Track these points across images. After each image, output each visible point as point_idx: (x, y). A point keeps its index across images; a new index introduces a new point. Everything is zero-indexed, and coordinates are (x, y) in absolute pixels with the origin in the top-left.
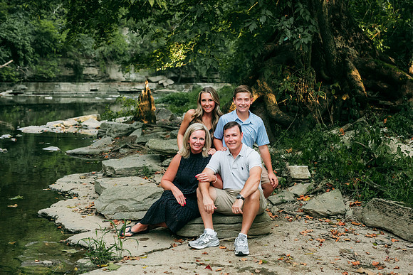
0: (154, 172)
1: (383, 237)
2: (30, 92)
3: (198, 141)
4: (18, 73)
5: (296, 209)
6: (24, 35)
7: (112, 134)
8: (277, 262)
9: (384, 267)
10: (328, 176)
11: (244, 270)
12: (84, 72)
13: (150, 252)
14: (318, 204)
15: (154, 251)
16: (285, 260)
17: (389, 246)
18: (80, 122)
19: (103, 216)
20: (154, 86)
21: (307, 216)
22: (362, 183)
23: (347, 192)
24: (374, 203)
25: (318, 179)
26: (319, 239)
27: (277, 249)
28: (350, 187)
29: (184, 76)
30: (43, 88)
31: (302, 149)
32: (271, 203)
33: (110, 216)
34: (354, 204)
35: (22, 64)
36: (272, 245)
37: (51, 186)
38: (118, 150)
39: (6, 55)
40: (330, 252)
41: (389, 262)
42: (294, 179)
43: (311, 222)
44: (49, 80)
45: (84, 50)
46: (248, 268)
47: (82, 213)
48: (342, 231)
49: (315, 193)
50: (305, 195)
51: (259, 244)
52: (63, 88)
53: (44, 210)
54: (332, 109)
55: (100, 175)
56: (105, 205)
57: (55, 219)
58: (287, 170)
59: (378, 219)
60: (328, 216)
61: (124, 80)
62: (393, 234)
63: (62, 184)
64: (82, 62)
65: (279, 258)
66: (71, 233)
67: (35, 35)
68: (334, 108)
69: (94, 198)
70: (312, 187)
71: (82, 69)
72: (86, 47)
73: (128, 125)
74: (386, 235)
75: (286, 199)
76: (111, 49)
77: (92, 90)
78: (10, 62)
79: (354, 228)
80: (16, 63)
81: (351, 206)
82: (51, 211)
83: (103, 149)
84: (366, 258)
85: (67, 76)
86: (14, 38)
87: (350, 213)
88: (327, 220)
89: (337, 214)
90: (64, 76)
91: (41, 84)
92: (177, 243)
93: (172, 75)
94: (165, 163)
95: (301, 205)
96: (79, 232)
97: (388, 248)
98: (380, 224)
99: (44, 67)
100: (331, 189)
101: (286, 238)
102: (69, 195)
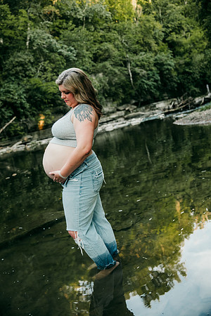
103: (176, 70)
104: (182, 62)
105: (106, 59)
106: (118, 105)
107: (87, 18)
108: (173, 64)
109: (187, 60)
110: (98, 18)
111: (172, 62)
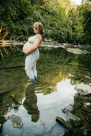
103: (72, 36)
104: (74, 34)
105: (54, 26)
106: (53, 40)
107: (52, 13)
108: (72, 34)
109: (76, 34)
110: (55, 14)
111: (72, 33)
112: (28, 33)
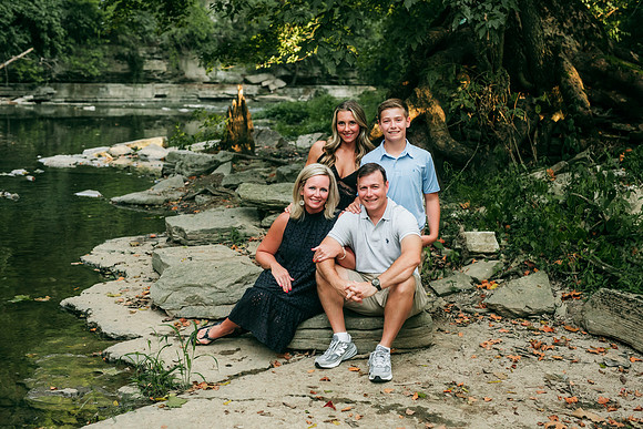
0: (247, 239)
1: (616, 354)
2: (61, 99)
3: (317, 193)
4: (42, 69)
5: (475, 302)
6: (50, 8)
7: (184, 170)
8: (442, 395)
9: (617, 407)
10: (528, 249)
11: (387, 410)
12: (145, 68)
13: (237, 375)
14: (510, 295)
15: (243, 374)
16: (456, 392)
17: (626, 369)
18: (136, 149)
19: (163, 312)
20: (254, 90)
21: (493, 315)
22: (583, 262)
23: (557, 276)
24: (602, 297)
25: (511, 253)
26: (511, 356)
27: (442, 374)
28: (563, 267)
29: (301, 74)
30: (81, 92)
31: (486, 204)
32: (435, 292)
33: (175, 312)
34: (570, 296)
35: (48, 54)
36: (434, 365)
37: (84, 258)
38: (193, 198)
39: (22, 41)
40: (530, 379)
41: (625, 398)
42: (472, 253)
43: (499, 325)
44: (90, 79)
45: (145, 33)
46: (394, 407)
47: (130, 306)
48: (549, 341)
49: (506, 277)
50: (489, 280)
51: (413, 364)
52: (111, 93)
53: (70, 300)
54: (536, 135)
55: (162, 240)
56: (166, 294)
57: (87, 315)
58: (461, 238)
59: (608, 322)
60: (527, 316)
61: (208, 80)
62: (632, 348)
63: (101, 255)
64: (142, 52)
65: (445, 388)
66: (111, 339)
67: (67, 8)
68: (539, 135)
69: (151, 280)
70: (502, 266)
71: (141, 61)
72: (147, 28)
73: (210, 156)
74: (621, 349)
75: (459, 286)
76: (187, 31)
77: (157, 96)
78: (29, 51)
79: (569, 336)
80: (39, 52)
81: (564, 299)
82: (80, 301)
83: (170, 196)
84: (588, 390)
85: (117, 74)
86: (35, 13)
87: (562, 311)
88: (526, 322)
89: (540, 313)
90: (113, 74)
91: (77, 86)
92: (281, 361)
93: (283, 73)
94: (266, 222)
95: (483, 296)
96: (123, 338)
97: (624, 372)
98: (610, 332)
99: (83, 59)
100: (532, 271)
101: (457, 354)
102: (112, 274)
112: (61, 31)
